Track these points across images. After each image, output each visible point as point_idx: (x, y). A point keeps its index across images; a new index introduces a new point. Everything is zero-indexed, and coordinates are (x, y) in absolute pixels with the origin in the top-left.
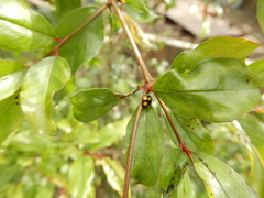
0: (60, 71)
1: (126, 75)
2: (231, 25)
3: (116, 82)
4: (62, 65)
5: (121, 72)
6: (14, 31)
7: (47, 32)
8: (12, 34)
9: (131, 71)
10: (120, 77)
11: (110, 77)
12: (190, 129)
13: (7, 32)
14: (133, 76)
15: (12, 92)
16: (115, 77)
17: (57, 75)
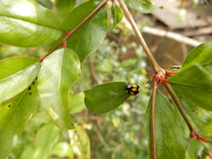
0: (71, 63)
1: (110, 56)
2: (199, 17)
3: (102, 61)
4: (72, 56)
5: (106, 53)
6: (26, 29)
7: (56, 26)
8: (24, 32)
9: (114, 53)
10: (105, 57)
11: (97, 58)
12: (194, 114)
13: (20, 30)
14: (116, 57)
15: (26, 87)
16: (101, 58)
17: (68, 67)
